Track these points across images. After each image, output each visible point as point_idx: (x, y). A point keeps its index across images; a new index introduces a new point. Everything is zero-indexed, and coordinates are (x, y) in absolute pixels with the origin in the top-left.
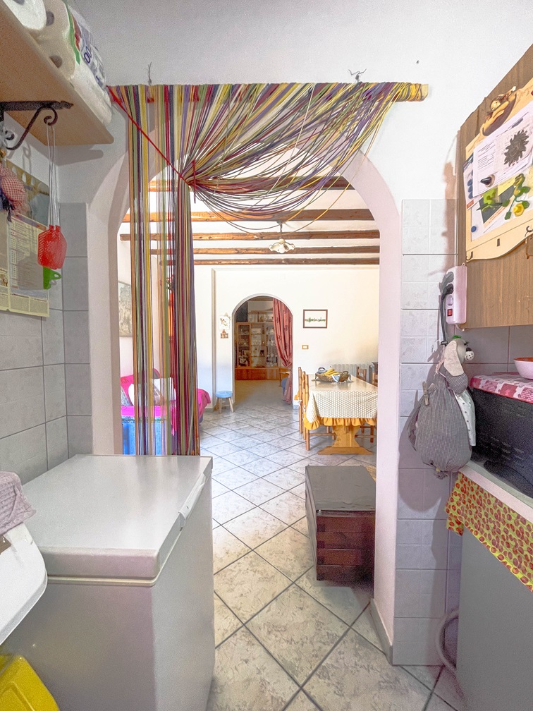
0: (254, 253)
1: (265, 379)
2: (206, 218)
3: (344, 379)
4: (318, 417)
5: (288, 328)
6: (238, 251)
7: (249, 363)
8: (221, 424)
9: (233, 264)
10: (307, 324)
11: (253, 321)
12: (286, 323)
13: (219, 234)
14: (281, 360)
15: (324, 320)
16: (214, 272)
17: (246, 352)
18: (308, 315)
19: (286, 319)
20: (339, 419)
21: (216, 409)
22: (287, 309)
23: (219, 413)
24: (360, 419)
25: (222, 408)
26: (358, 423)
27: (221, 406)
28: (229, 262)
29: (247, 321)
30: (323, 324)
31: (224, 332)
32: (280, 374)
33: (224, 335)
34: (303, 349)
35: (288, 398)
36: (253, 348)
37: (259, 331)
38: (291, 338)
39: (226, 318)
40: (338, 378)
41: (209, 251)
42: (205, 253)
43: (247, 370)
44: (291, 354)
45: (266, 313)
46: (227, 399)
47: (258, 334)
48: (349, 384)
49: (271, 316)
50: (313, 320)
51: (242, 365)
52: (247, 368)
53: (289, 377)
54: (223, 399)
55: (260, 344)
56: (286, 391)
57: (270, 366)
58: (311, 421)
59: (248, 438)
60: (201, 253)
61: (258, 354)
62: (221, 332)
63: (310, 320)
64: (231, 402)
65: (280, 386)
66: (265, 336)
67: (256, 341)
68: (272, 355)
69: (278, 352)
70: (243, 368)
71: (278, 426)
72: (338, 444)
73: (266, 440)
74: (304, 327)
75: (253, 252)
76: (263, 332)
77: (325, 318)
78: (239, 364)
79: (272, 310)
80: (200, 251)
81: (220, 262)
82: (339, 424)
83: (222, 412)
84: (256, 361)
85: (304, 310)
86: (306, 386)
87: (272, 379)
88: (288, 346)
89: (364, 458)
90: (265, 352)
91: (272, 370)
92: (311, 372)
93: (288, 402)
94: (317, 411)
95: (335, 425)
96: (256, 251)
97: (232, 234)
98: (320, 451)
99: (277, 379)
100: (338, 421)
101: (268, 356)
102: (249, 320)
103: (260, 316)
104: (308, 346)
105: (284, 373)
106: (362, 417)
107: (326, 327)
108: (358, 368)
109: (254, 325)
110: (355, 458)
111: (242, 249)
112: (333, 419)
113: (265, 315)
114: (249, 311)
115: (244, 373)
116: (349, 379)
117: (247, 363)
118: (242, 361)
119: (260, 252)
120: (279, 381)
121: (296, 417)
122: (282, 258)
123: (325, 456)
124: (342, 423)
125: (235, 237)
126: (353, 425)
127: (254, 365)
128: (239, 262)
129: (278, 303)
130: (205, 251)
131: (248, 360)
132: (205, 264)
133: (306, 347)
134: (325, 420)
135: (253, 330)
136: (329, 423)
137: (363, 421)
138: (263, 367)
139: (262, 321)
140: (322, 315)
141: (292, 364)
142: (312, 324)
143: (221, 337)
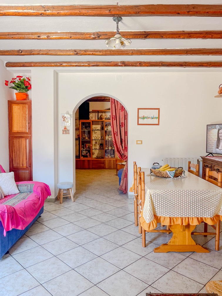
0: (93, 54)
1: (104, 168)
2: (40, 12)
3: (178, 174)
4: (155, 216)
5: (123, 125)
6: (77, 53)
7: (90, 154)
8: (60, 216)
9: (73, 66)
10: (141, 121)
11: (94, 119)
12: (122, 121)
13: (57, 33)
14: (118, 154)
15: (156, 118)
16: (56, 74)
17: (88, 145)
18: (142, 113)
19: (122, 116)
20: (176, 218)
21: (57, 199)
22: (123, 108)
23: (60, 203)
24: (198, 219)
25: (64, 198)
26: (195, 223)
27: (62, 197)
28: (70, 64)
29: (88, 118)
30: (156, 121)
31: (65, 128)
32: (117, 164)
33: (66, 131)
34: (137, 144)
35: (124, 188)
36: (94, 142)
37: (99, 127)
38: (126, 133)
39: (67, 116)
40: (173, 174)
41: (50, 52)
42: (46, 54)
43: (89, 161)
44: (126, 148)
45: (105, 112)
46: (68, 189)
47: (98, 130)
48: (183, 180)
49: (108, 115)
50: (146, 118)
51: (84, 156)
52: (89, 159)
53: (125, 169)
54: (64, 190)
55: (100, 139)
56: (122, 181)
57: (108, 157)
58: (148, 222)
59: (85, 232)
60: (42, 54)
61: (98, 147)
62: (63, 129)
63: (144, 118)
64: (72, 193)
65: (117, 175)
66: (104, 132)
67: (96, 135)
68: (110, 148)
69: (115, 146)
70: (86, 159)
71: (115, 217)
72: (173, 242)
73: (102, 235)
74: (138, 124)
75: (91, 53)
76: (102, 128)
77: (157, 116)
78: (82, 156)
79: (109, 109)
80: (41, 52)
81: (60, 64)
82: (176, 223)
83: (63, 201)
84: (96, 153)
85: (139, 109)
86: (142, 183)
87: (110, 168)
88: (124, 142)
89: (201, 257)
90: (104, 146)
91: (110, 160)
92: (146, 166)
93: (124, 191)
94: (154, 209)
95: (172, 224)
96: (94, 53)
97: (70, 33)
98: (156, 249)
99: (114, 169)
100: (175, 220)
101: (106, 148)
102: (90, 117)
103: (100, 114)
104: (142, 141)
105: (120, 163)
106: (199, 216)
107: (158, 125)
108: (190, 163)
109: (94, 122)
110: (192, 256)
111: (80, 50)
112: (170, 218)
113: (104, 114)
114: (90, 110)
115: (86, 163)
116: (183, 175)
117: (88, 154)
118: (84, 153)
119: (98, 53)
120: (115, 171)
121: (131, 207)
122: (119, 61)
123: (161, 255)
124: (179, 222)
125: (73, 36)
126: (191, 224)
127: (94, 156)
128: (79, 64)
129: (114, 102)
130: (45, 53)
131: (89, 151)
132: (48, 66)
133: (140, 142)
134: (162, 220)
135: (94, 127)
136: (167, 223)
137: (201, 221)
138: (103, 158)
139: (101, 118)
140: (155, 113)
141: (127, 157)
142: (145, 121)
143: (63, 133)
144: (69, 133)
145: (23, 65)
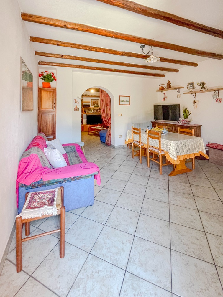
5: (108, 105)
10: (121, 103)
12: (107, 103)
15: (129, 101)
18: (122, 98)
19: (107, 100)
22: (107, 95)
30: (128, 103)
31: (76, 107)
33: (77, 109)
34: (119, 116)
38: (109, 110)
44: (110, 119)
50: (124, 101)
53: (108, 131)
56: (107, 138)
58: (176, 159)
63: (122, 101)
74: (119, 105)
77: (129, 100)
85: (120, 96)
88: (108, 115)
100: (184, 156)
104: (121, 115)
107: (130, 105)
134: (179, 157)
140: (128, 99)
141: (110, 124)
142: (123, 103)
143: (75, 110)
144: (79, 110)
145: (52, 64)
